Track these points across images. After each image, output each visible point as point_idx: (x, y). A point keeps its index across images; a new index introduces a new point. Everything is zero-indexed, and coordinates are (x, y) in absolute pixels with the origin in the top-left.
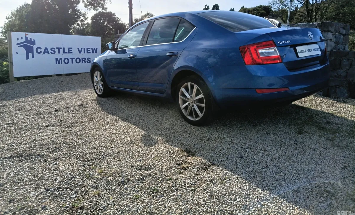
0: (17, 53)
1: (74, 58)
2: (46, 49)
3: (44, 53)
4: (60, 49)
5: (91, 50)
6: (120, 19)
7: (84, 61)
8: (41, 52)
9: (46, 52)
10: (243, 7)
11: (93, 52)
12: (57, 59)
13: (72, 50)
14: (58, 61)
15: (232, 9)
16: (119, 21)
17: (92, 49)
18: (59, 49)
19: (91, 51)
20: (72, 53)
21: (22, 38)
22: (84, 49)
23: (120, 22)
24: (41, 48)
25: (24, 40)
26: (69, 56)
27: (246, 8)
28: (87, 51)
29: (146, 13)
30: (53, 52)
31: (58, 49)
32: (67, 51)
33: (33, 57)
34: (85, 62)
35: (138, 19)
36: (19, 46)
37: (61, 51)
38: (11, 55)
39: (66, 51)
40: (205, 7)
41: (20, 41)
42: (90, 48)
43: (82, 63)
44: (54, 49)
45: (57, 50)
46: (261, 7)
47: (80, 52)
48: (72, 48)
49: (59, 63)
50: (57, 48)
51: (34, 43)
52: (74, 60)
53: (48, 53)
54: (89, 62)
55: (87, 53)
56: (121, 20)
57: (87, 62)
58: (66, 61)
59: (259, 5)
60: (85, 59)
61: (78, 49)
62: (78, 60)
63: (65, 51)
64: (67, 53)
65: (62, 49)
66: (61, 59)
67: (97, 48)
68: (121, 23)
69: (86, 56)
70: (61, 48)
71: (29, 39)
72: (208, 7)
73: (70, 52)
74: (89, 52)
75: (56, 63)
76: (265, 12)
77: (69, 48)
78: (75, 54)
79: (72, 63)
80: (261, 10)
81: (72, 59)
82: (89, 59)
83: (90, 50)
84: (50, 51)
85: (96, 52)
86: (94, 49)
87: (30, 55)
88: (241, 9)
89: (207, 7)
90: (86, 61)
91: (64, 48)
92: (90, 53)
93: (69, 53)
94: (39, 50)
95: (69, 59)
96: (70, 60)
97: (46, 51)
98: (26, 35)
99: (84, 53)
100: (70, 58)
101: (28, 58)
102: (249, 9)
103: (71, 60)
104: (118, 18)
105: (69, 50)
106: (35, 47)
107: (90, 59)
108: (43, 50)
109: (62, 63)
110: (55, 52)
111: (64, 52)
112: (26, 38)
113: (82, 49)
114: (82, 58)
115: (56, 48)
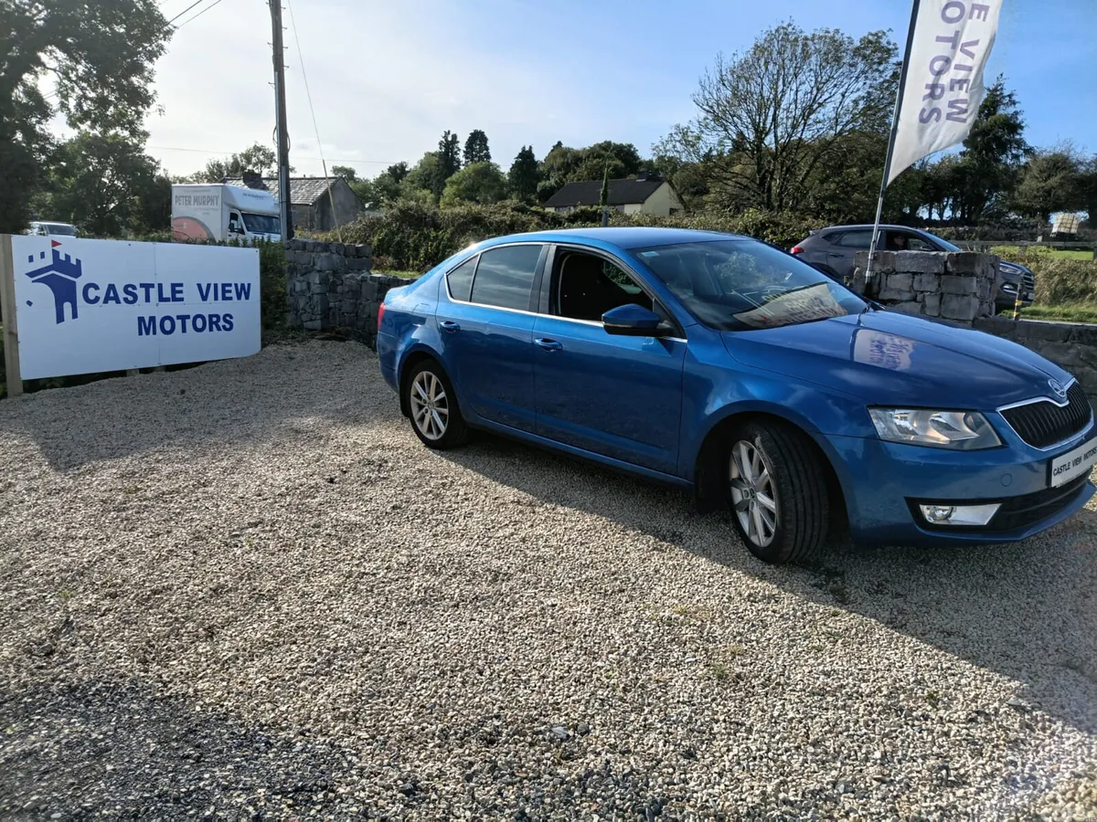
0: (29, 303)
1: (188, 317)
2: (112, 287)
3: (106, 301)
4: (151, 289)
5: (233, 288)
6: (158, 163)
7: (216, 323)
8: (97, 299)
9: (112, 299)
10: (560, 144)
11: (239, 298)
12: (141, 320)
13: (181, 292)
14: (146, 326)
15: (527, 149)
16: (154, 168)
17: (236, 285)
18: (147, 287)
19: (233, 294)
20: (182, 299)
21: (43, 255)
22: (216, 285)
23: (160, 173)
24: (96, 287)
25: (49, 261)
26: (173, 309)
27: (569, 150)
28: (224, 292)
29: (252, 146)
30: (130, 298)
31: (144, 289)
32: (170, 296)
33: (75, 315)
34: (219, 329)
35: (223, 164)
36: (33, 281)
37: (154, 293)
38: (12, 309)
39: (167, 293)
40: (445, 137)
41: (39, 264)
42: (230, 285)
43: (211, 330)
44: (134, 287)
45: (141, 292)
46: (607, 146)
47: (204, 298)
48: (181, 285)
49: (148, 333)
50: (142, 285)
51: (76, 270)
52: (189, 323)
53: (118, 302)
54: (228, 326)
55: (224, 298)
56: (162, 166)
57: (224, 327)
58: (168, 325)
59: (601, 141)
60: (217, 316)
61: (199, 286)
62: (199, 322)
63: (164, 296)
64: (167, 300)
65: (156, 286)
66: (152, 319)
67: (249, 285)
68: (163, 175)
69: (220, 308)
70: (152, 286)
71: (62, 257)
72: (454, 137)
73: (178, 296)
74: (228, 295)
75: (140, 333)
76: (623, 165)
77: (174, 286)
78: (192, 304)
79: (184, 330)
80: (610, 158)
81: (183, 318)
82: (228, 318)
83: (230, 291)
84: (122, 295)
85: (247, 298)
86: (243, 285)
87: (67, 307)
88: (552, 151)
89: (450, 139)
90: (222, 323)
91: (160, 286)
92: (231, 298)
93: (175, 299)
94: (92, 293)
95: (175, 318)
96: (178, 323)
97: (111, 295)
98: (55, 244)
99: (216, 298)
100: (178, 317)
101: (60, 318)
102: (578, 152)
103: (180, 321)
104: (153, 160)
105: (174, 292)
106: (80, 283)
107: (231, 317)
108: (102, 293)
109: (155, 333)
110: (135, 297)
111: (162, 299)
112: (56, 254)
113: (209, 285)
114: (211, 316)
115: (138, 286)
